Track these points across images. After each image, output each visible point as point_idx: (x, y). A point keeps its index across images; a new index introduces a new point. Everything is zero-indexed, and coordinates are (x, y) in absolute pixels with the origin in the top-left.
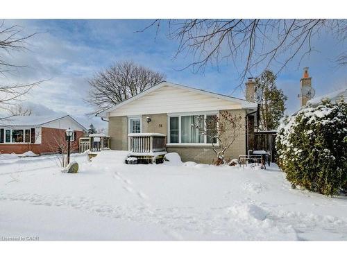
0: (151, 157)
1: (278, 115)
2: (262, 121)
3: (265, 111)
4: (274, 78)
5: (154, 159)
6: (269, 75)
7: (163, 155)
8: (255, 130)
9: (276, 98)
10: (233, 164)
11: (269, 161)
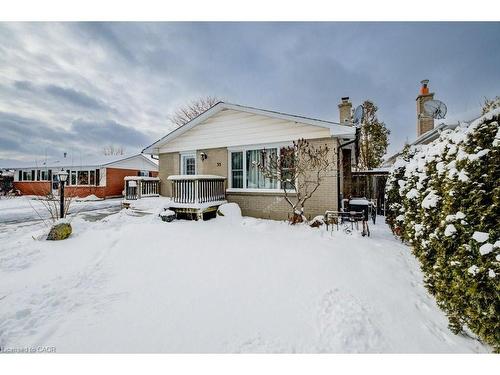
0: (195, 210)
1: (380, 151)
2: (361, 159)
3: (365, 148)
4: (374, 110)
5: (200, 213)
6: (369, 107)
7: (217, 207)
8: (353, 170)
9: (378, 133)
10: (317, 224)
11: (374, 214)
